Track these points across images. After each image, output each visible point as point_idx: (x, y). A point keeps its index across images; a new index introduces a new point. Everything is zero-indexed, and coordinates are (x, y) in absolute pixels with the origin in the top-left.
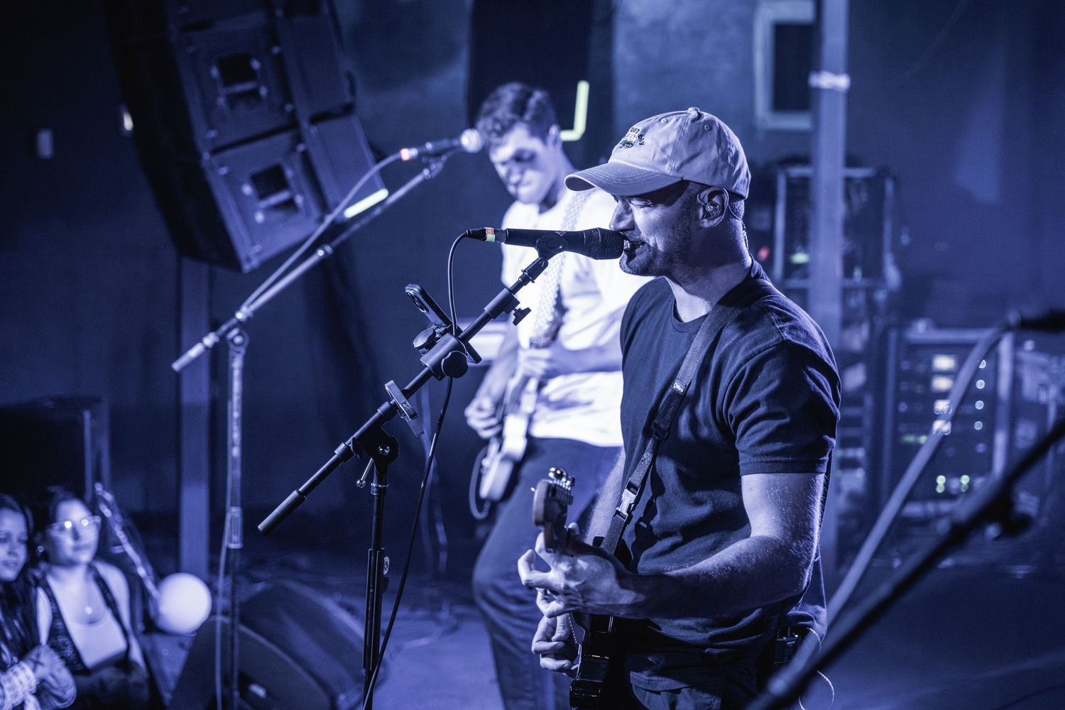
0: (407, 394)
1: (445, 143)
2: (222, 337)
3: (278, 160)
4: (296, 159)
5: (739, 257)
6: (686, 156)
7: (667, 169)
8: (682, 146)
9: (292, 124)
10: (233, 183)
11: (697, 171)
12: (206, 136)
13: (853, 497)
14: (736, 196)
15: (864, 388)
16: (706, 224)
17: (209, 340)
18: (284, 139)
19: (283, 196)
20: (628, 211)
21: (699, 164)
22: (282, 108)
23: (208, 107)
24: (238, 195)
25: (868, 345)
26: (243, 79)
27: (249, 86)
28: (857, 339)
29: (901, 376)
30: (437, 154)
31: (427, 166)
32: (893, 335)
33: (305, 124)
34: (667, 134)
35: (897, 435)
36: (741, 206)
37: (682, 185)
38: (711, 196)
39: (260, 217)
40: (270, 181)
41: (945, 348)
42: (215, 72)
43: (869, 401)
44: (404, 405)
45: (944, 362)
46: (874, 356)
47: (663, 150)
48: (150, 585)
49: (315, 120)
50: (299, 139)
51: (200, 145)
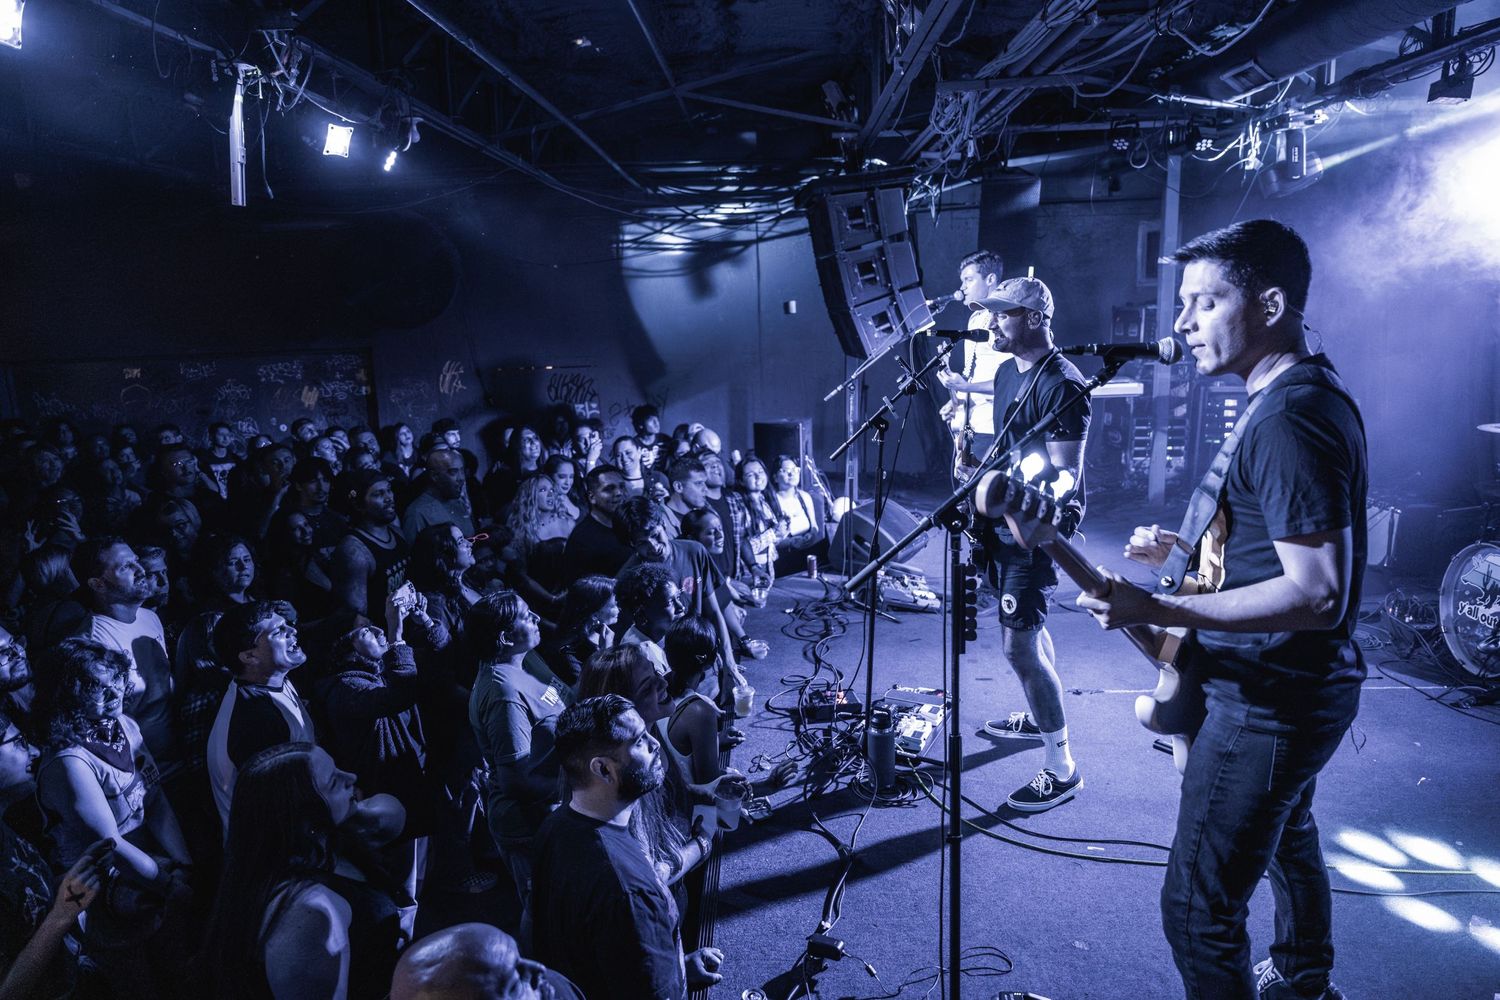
0: (892, 402)
1: (946, 297)
2: (845, 387)
3: (885, 309)
4: (892, 309)
5: (1046, 344)
6: (1025, 296)
7: (1015, 301)
8: (1023, 291)
9: (891, 293)
10: (863, 319)
11: (1028, 303)
12: (852, 299)
13: (1177, 469)
14: (1046, 317)
15: (1185, 416)
16: (1031, 327)
17: (840, 388)
18: (887, 300)
19: (888, 325)
20: (996, 320)
21: (1030, 300)
22: (886, 286)
23: (854, 286)
24: (866, 326)
25: (1189, 394)
26: (870, 273)
27: (872, 276)
28: (1183, 391)
29: (1207, 410)
30: (942, 303)
31: (937, 308)
32: (1202, 388)
33: (897, 292)
34: (1017, 286)
35: (1203, 439)
36: (1048, 321)
37: (1023, 309)
38: (1035, 315)
39: (876, 335)
40: (881, 319)
41: (1231, 395)
42: (856, 270)
43: (1188, 422)
44: (890, 407)
45: (1230, 403)
46: (1192, 400)
47: (1015, 293)
48: (830, 501)
49: (901, 290)
50: (894, 299)
51: (849, 305)
